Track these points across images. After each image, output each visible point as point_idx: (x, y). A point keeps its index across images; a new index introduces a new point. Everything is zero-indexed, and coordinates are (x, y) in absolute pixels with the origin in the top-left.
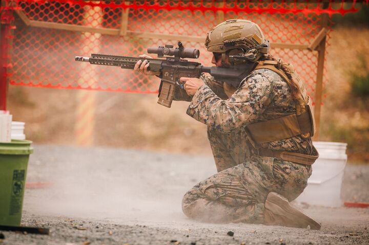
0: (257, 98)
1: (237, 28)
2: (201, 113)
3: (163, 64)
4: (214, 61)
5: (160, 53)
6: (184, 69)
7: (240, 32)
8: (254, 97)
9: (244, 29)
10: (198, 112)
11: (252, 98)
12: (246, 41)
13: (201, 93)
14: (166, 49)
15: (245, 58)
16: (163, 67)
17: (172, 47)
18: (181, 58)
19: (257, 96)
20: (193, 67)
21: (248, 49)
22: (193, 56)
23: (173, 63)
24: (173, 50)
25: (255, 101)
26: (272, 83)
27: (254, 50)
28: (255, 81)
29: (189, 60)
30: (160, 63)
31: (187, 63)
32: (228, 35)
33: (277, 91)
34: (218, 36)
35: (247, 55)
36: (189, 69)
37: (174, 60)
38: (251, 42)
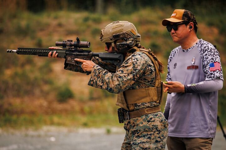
0: (137, 71)
1: (120, 26)
2: (98, 82)
3: (67, 52)
4: (107, 49)
5: (64, 45)
6: (81, 55)
7: (122, 28)
8: (135, 70)
9: (125, 26)
10: (96, 82)
11: (134, 71)
12: (126, 34)
13: (95, 70)
14: (69, 43)
15: (127, 44)
16: (67, 54)
17: (72, 41)
18: (78, 48)
19: (137, 69)
20: (87, 54)
21: (128, 38)
22: (86, 46)
23: (73, 51)
24: (73, 43)
25: (136, 73)
26: (146, 62)
27: (132, 39)
28: (137, 59)
29: (84, 49)
30: (64, 51)
31: (83, 51)
32: (115, 30)
33: (148, 68)
34: (108, 32)
35: (128, 42)
36: (84, 55)
37: (74, 49)
38: (130, 34)
